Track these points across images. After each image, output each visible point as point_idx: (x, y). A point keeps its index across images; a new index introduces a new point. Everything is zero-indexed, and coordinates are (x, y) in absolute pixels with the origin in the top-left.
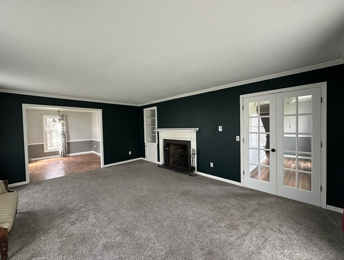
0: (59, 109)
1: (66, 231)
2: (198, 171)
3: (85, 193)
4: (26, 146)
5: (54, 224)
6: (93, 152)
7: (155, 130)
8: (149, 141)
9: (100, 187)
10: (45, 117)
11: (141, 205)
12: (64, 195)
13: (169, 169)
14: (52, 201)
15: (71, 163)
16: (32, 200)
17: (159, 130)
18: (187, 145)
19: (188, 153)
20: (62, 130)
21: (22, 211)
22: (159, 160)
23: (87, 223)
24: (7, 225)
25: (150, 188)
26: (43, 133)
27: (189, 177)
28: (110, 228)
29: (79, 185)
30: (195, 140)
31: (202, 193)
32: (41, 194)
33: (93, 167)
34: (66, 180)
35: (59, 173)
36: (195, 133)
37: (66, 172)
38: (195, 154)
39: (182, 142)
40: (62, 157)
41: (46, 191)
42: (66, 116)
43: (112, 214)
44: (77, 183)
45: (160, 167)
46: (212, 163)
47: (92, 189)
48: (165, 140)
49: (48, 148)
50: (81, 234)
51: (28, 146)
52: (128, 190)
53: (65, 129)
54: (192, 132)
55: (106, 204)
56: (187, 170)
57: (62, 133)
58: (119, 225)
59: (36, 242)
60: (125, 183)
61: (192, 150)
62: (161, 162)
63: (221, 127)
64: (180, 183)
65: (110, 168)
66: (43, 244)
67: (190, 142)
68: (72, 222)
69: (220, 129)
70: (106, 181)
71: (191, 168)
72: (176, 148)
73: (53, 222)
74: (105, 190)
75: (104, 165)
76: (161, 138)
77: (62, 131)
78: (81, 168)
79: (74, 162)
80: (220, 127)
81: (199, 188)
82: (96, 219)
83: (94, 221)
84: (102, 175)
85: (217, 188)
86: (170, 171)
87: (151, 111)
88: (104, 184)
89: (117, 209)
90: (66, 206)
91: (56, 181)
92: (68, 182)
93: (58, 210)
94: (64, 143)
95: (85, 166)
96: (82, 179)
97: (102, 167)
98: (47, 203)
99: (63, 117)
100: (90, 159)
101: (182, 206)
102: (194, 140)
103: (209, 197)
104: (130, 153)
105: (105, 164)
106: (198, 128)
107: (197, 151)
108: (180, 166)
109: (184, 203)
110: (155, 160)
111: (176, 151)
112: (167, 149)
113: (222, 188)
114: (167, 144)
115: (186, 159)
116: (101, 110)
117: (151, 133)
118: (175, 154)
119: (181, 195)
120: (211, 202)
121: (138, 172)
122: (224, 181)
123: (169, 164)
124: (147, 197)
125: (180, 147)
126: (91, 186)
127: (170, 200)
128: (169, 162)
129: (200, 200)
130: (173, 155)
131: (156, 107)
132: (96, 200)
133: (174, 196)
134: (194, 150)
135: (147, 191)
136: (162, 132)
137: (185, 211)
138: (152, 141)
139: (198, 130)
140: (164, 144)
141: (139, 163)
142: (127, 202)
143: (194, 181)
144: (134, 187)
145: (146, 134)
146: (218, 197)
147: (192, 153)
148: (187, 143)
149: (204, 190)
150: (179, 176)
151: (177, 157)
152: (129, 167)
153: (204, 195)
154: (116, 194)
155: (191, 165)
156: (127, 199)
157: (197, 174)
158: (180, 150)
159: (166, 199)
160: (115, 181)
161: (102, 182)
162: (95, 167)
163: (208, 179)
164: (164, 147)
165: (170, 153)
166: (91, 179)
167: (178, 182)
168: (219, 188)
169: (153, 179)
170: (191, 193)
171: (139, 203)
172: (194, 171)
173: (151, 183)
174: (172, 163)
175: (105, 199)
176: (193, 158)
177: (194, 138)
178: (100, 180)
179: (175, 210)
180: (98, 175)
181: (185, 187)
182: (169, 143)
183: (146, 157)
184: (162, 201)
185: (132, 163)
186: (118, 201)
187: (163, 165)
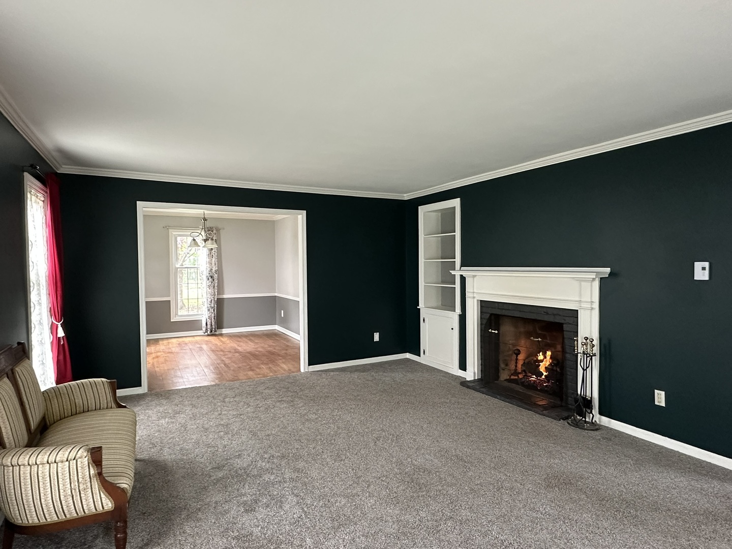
0: (206, 212)
1: (235, 524)
2: (601, 413)
3: (268, 435)
4: (142, 303)
5: (208, 500)
6: (277, 328)
7: (453, 272)
8: (434, 304)
9: (303, 424)
10: (173, 233)
11: (420, 494)
12: (222, 433)
13: (498, 397)
14: (197, 443)
15: (230, 352)
16: (158, 433)
17: (468, 272)
18: (562, 324)
19: (568, 351)
20: (208, 265)
21: (141, 457)
22: (463, 366)
23: (282, 513)
24: (125, 482)
25: (444, 449)
26: (169, 274)
27: (572, 431)
28: (341, 541)
29: (253, 412)
30: (594, 306)
31: (625, 491)
32: (173, 423)
33: (281, 368)
34: (222, 396)
35: (204, 375)
36: (596, 285)
37: (220, 374)
38: (595, 355)
39: (547, 314)
40: (208, 335)
41: (182, 416)
42: (218, 230)
43: (340, 503)
44: (249, 405)
45: (468, 387)
46: (663, 393)
47: (285, 428)
48: (484, 305)
49: (179, 311)
50: (270, 541)
51: (147, 302)
52: (379, 443)
53: (215, 264)
54: (585, 280)
55: (323, 474)
56: (561, 406)
57: (208, 275)
58: (363, 539)
59: (175, 536)
60: (367, 422)
61: (581, 339)
62: (472, 372)
63: (706, 264)
64: (539, 446)
65: (324, 376)
66: (189, 545)
67: (574, 314)
68: (245, 503)
69: (701, 271)
70: (318, 410)
71: (576, 400)
72: (522, 330)
73: (205, 496)
74: (317, 436)
75: (309, 365)
76: (474, 298)
77: (208, 269)
78: (252, 368)
79: (236, 351)
80: (698, 265)
81: (611, 470)
82: (303, 509)
83: (297, 512)
84: (306, 392)
85: (682, 481)
86: (503, 403)
87: (440, 214)
88: (314, 416)
89: (355, 492)
90: (229, 461)
91: (201, 396)
92: (227, 399)
93: (212, 469)
94: (213, 301)
95: (262, 364)
96: (258, 397)
97: (302, 370)
98: (187, 447)
99: (212, 232)
100: (270, 346)
101: (555, 521)
102: (592, 309)
103: (655, 507)
104: (376, 337)
105: (311, 363)
106: (609, 269)
107: (602, 347)
108: (537, 389)
109: (560, 512)
110: (453, 366)
111: (523, 342)
112: (493, 331)
113: (706, 486)
114: (493, 317)
115: (558, 370)
116: (305, 212)
117: (440, 280)
118: (519, 351)
119: (548, 486)
120: (662, 527)
121: (401, 394)
122: (710, 463)
123: (498, 382)
124: (436, 474)
125: (538, 330)
126: (282, 419)
127: (511, 495)
128: (498, 374)
129: (616, 511)
130: (511, 352)
131: (459, 199)
132: (297, 457)
133: (521, 484)
134: (593, 343)
135: (435, 455)
136: (475, 278)
137: (566, 539)
138: (442, 305)
139: (608, 276)
140: (482, 317)
141: (402, 368)
142: (380, 478)
143: (590, 446)
144: (395, 439)
145: (423, 283)
146: (692, 516)
147: (580, 350)
148: (565, 318)
149: (632, 483)
150: (535, 423)
151: (524, 360)
152: (376, 378)
153: (633, 500)
154: (347, 449)
155: (579, 393)
156: (378, 470)
157: (598, 423)
158: (540, 339)
159: (496, 487)
160: (340, 413)
161: (305, 411)
162: (285, 370)
163: (645, 446)
164: (483, 326)
165: (501, 344)
166: (280, 400)
167: (534, 440)
168: (692, 483)
169: (448, 420)
170: (582, 482)
171: (414, 486)
172: (590, 413)
173: (443, 432)
174: (508, 378)
175: (319, 459)
176: (586, 370)
177: (592, 302)
178: (302, 407)
179: (530, 528)
180: (294, 392)
181: (557, 461)
182: (501, 315)
183: (424, 353)
184: (482, 492)
185: (381, 367)
186: (353, 470)
187: (476, 383)
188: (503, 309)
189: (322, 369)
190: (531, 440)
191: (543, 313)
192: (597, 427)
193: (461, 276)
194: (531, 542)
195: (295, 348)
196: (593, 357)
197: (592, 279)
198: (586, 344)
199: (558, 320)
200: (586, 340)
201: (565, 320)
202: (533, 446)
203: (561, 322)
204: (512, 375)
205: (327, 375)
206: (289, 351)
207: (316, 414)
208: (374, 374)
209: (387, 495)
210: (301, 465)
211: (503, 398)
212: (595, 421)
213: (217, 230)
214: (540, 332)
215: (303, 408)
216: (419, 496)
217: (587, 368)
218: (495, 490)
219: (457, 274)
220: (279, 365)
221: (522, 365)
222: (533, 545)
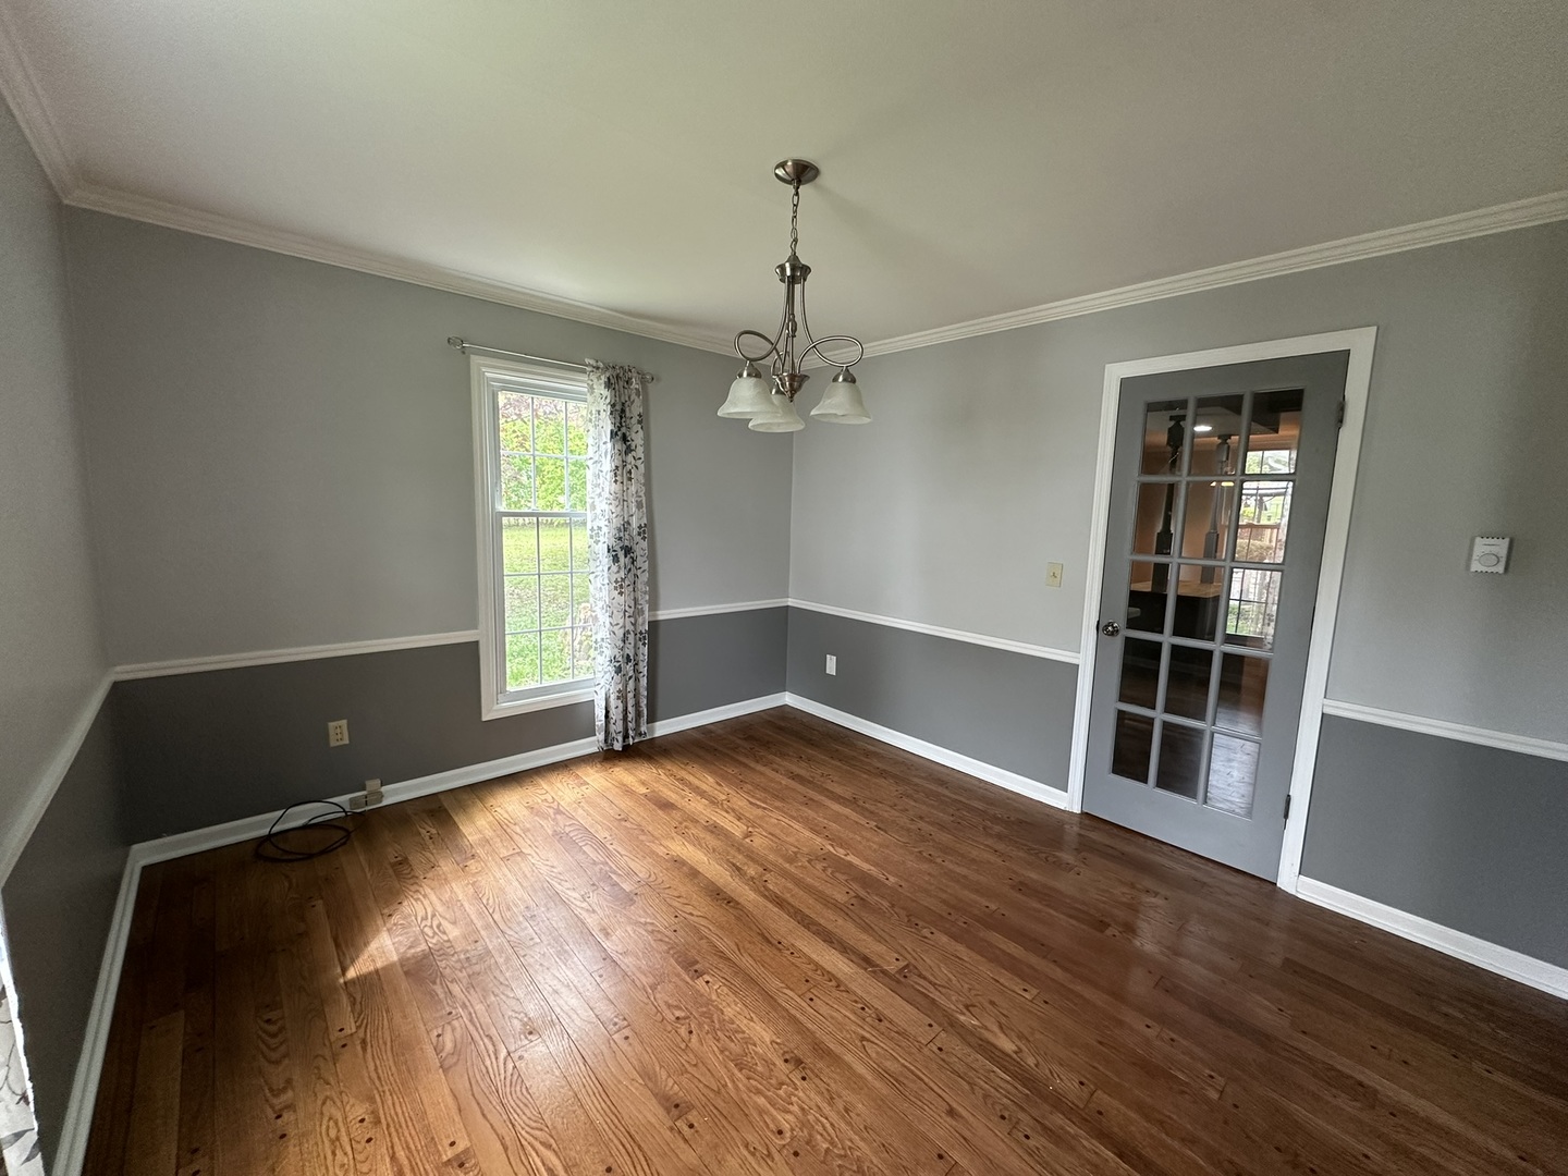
6: (788, 699)
10: (485, 370)
20: (614, 508)
26: (474, 535)
40: (615, 757)
49: (509, 678)
53: (639, 504)
94: (629, 636)
213: (643, 381)
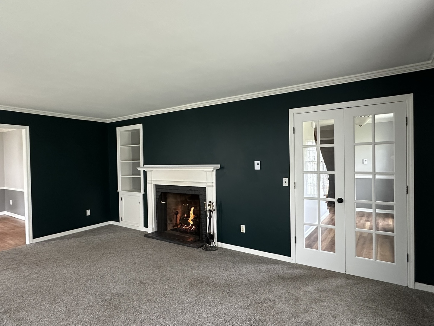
2: (218, 241)
6: (6, 213)
7: (139, 169)
8: (128, 188)
9: (26, 283)
11: (115, 311)
13: (166, 240)
17: (148, 168)
19: (202, 210)
22: (146, 225)
25: (132, 278)
27: (204, 253)
31: (227, 279)
33: (8, 243)
36: (214, 173)
38: (214, 210)
39: (191, 190)
45: (149, 237)
46: (244, 226)
47: (9, 289)
48: (158, 187)
52: (88, 285)
54: (209, 171)
55: (41, 317)
56: (200, 240)
60: (79, 272)
61: (208, 203)
62: (151, 228)
63: (259, 162)
64: (187, 264)
67: (204, 189)
69: (257, 166)
71: (206, 236)
72: (179, 200)
74: (37, 289)
75: (33, 238)
76: (152, 183)
80: (256, 163)
81: (222, 270)
84: (30, 258)
85: (252, 268)
86: (169, 244)
87: (130, 133)
88: (36, 276)
97: (27, 243)
101: (194, 305)
102: (213, 186)
103: (240, 285)
104: (88, 213)
106: (220, 165)
107: (218, 205)
108: (187, 233)
109: (196, 299)
110: (140, 225)
111: (180, 207)
112: (163, 202)
113: (261, 268)
114: (163, 194)
115: (198, 220)
116: (28, 127)
117: (131, 173)
118: (177, 212)
119: (191, 286)
120: (243, 293)
121: (106, 248)
122: (263, 257)
123: (166, 231)
124: (126, 296)
125: (187, 200)
126: (6, 283)
127: (171, 297)
128: (167, 226)
129: (223, 291)
130: (173, 214)
131: (141, 124)
132: (18, 310)
133: (177, 289)
134: (213, 204)
135: (126, 284)
136: (152, 172)
137: (199, 314)
138: (133, 189)
139: (219, 169)
140: (157, 194)
141: (108, 231)
142: (87, 308)
143: (213, 259)
144: (99, 279)
145: (120, 176)
146: (255, 285)
147: (208, 209)
148: (200, 192)
149: (231, 274)
150: (186, 252)
151: (181, 217)
152: (87, 241)
153: (231, 283)
154: (62, 294)
155: (207, 232)
156: (85, 303)
157: (217, 246)
158: (188, 205)
159: (163, 295)
160: (58, 269)
161: (29, 273)
162: (11, 245)
163: (237, 254)
164: (157, 200)
165: (168, 209)
166: (5, 268)
167: (184, 262)
168: (256, 268)
169: (136, 260)
170: (208, 280)
171: (111, 307)
172: (213, 242)
173: (132, 268)
174: (172, 228)
175: (38, 306)
176: (210, 219)
177: (212, 182)
178: (25, 270)
179: (180, 313)
180: (19, 260)
181: (196, 271)
182: (167, 193)
183: (122, 220)
184: (154, 300)
185: (92, 232)
186: (66, 307)
187: (154, 234)
188: (168, 189)
189: (45, 240)
190: (183, 262)
191: (189, 190)
192: (216, 248)
193: (144, 170)
194: (181, 321)
195: (22, 227)
196: (214, 212)
197: (212, 171)
198: (210, 205)
199: (197, 193)
200: (210, 203)
201: (200, 193)
202: (184, 265)
203: (198, 194)
204: (174, 226)
205: (49, 243)
206: (17, 230)
207: (37, 274)
208: (87, 238)
209: (91, 318)
210: (21, 315)
211: (169, 241)
212: (215, 245)
214: (189, 201)
215: (27, 271)
216: (114, 313)
217: (211, 218)
218: (162, 296)
219: (141, 169)
220: (6, 242)
221: (179, 220)
222: (182, 323)
